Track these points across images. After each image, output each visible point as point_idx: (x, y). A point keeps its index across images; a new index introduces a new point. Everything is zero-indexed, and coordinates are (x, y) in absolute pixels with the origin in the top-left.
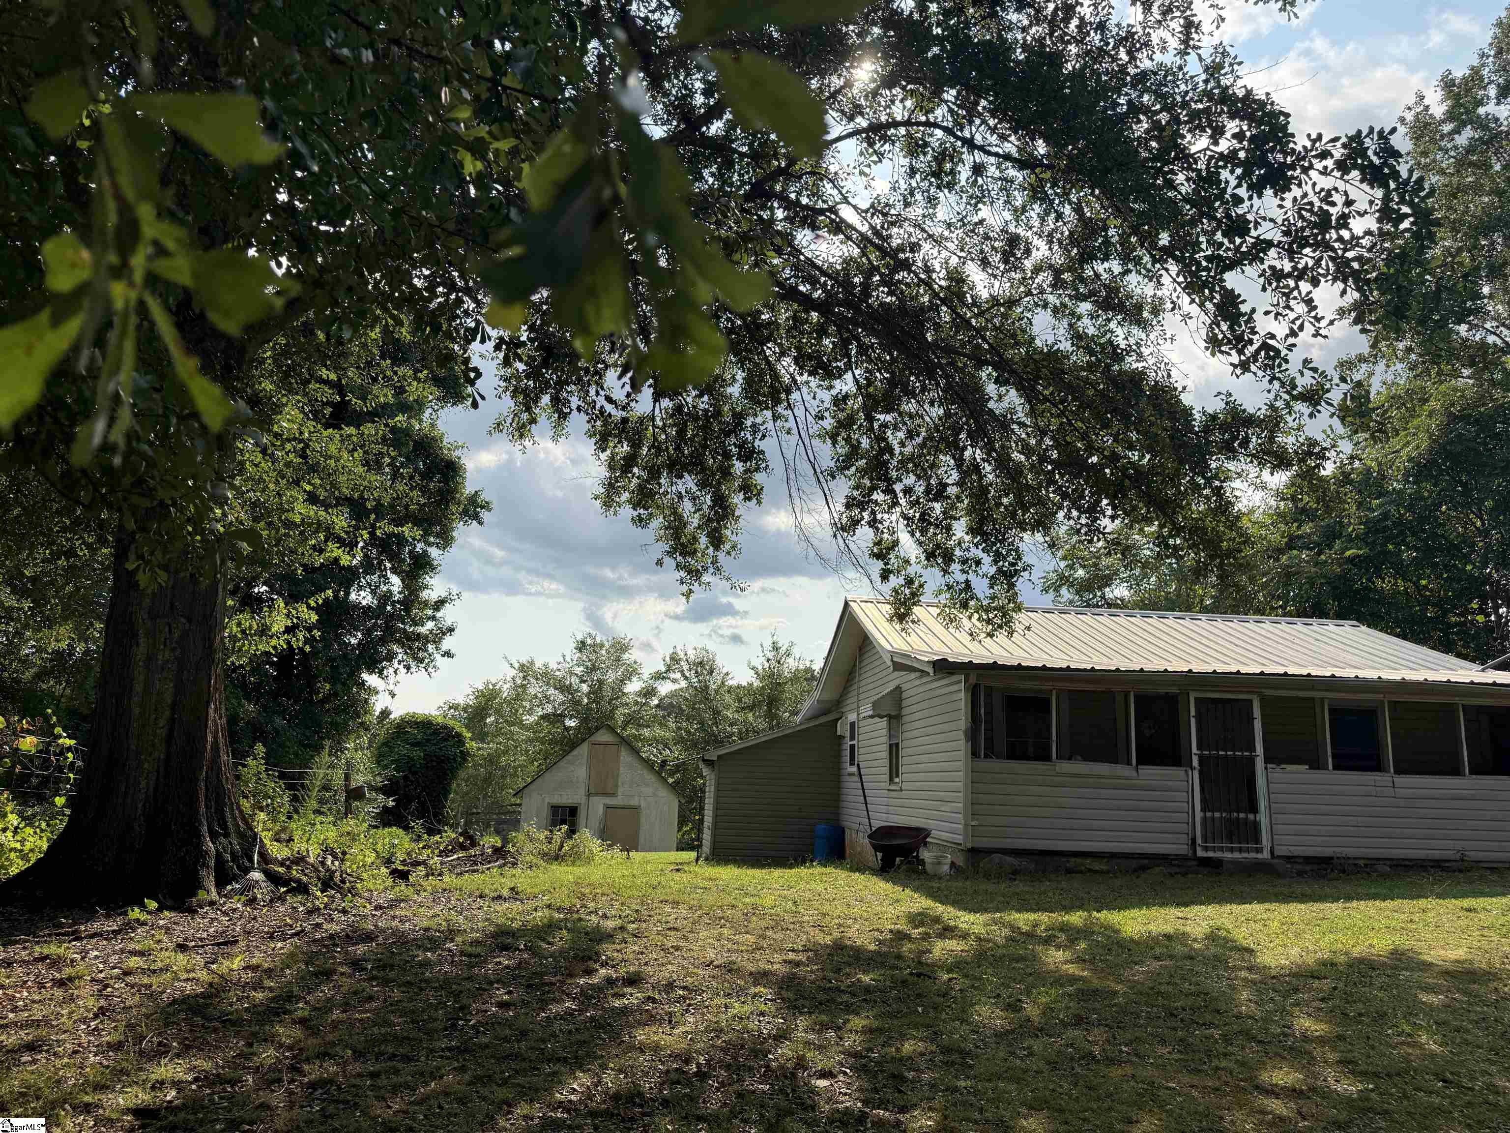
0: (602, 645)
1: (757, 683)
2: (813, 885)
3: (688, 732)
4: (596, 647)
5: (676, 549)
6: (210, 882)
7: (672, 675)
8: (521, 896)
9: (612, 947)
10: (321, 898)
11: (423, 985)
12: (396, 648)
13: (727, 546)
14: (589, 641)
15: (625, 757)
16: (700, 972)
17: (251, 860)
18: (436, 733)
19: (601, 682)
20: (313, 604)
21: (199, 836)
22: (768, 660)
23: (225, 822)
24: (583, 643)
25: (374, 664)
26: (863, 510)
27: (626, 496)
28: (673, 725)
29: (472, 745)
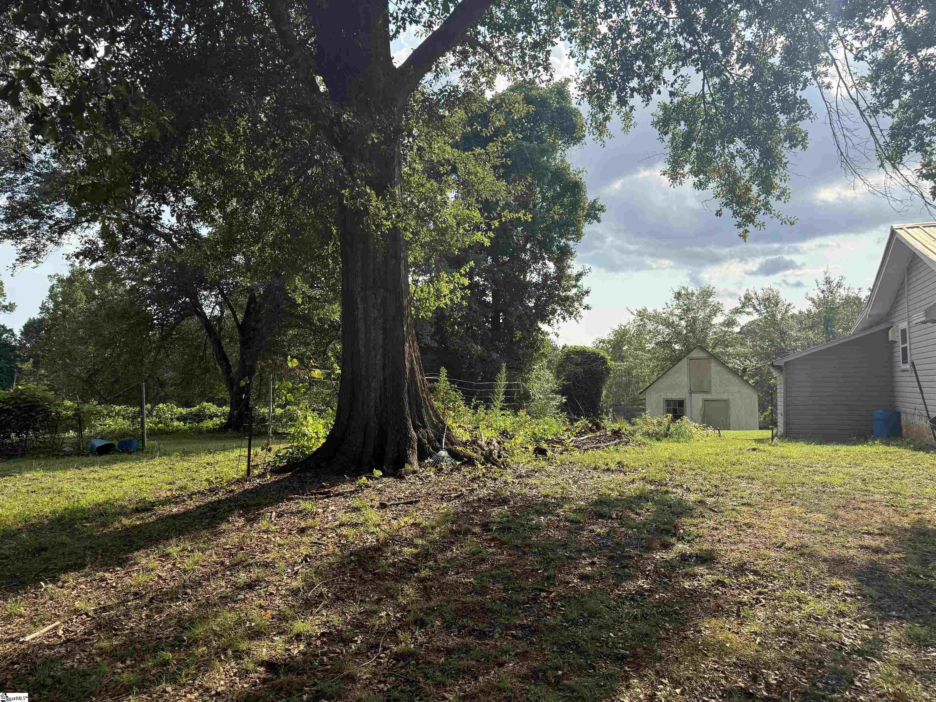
0: (693, 294)
1: (814, 310)
2: (880, 464)
3: (762, 348)
4: (689, 295)
5: (732, 201)
6: (414, 459)
7: (747, 310)
8: (625, 469)
9: (690, 521)
10: (481, 469)
11: (527, 549)
12: (556, 307)
13: (777, 192)
14: (683, 292)
15: (714, 367)
16: (772, 554)
17: (441, 443)
18: (589, 357)
19: (695, 319)
20: (463, 272)
21: (407, 428)
22: (823, 292)
23: (423, 419)
24: (679, 294)
25: (544, 318)
26: (910, 137)
27: (687, 167)
28: (749, 344)
29: (611, 364)
